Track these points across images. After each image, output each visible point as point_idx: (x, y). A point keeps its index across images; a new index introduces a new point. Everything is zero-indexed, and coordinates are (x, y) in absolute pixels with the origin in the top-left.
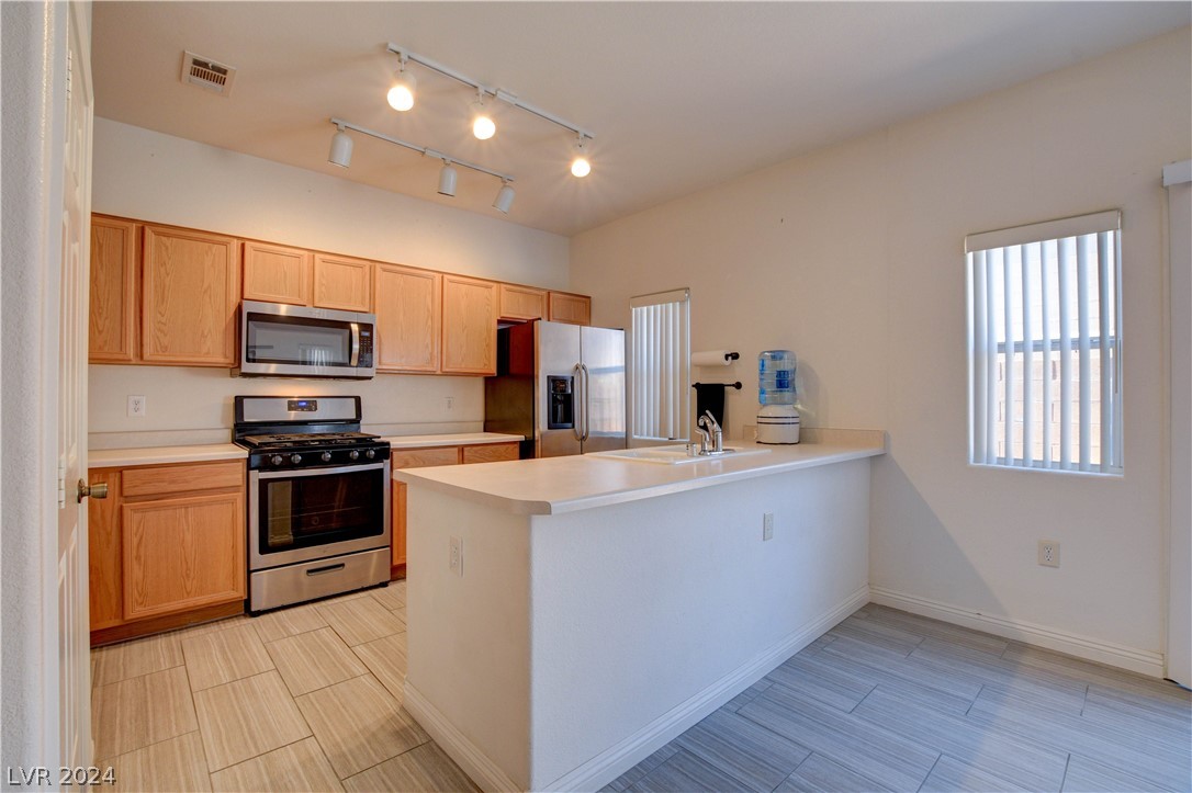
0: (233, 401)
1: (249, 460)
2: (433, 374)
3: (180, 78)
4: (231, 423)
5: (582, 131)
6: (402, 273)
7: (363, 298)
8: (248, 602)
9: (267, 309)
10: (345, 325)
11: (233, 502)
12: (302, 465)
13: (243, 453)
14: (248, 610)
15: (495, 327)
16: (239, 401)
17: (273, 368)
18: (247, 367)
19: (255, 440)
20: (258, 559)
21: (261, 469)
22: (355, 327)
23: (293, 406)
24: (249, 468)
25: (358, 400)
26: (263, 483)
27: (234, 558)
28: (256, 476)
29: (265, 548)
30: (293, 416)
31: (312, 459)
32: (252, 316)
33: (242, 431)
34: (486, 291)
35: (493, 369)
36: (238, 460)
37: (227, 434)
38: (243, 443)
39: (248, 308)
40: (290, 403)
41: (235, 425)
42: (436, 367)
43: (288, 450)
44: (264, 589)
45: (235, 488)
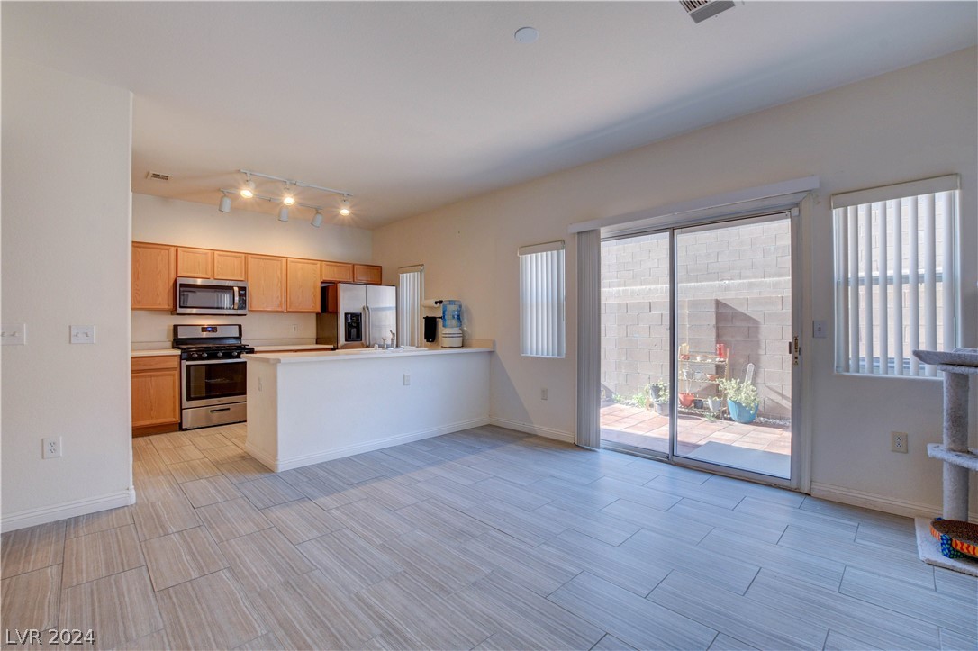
0: (172, 328)
1: (181, 355)
2: (282, 312)
3: (146, 177)
4: (172, 339)
5: (345, 193)
6: (263, 259)
7: (241, 273)
8: (181, 424)
9: (191, 281)
10: (230, 288)
11: (174, 375)
12: (207, 358)
13: (179, 352)
14: (180, 427)
15: (319, 286)
16: (176, 327)
17: (194, 311)
18: (180, 310)
19: (184, 347)
20: (185, 403)
21: (187, 360)
22: (236, 289)
23: (204, 329)
24: (181, 359)
25: (240, 326)
26: (188, 367)
27: (174, 403)
28: (185, 363)
29: (189, 398)
30: (205, 335)
31: (213, 356)
32: (182, 285)
33: (177, 343)
34: (313, 266)
35: (318, 309)
36: (176, 356)
37: (170, 344)
38: (179, 348)
39: (180, 281)
40: (202, 328)
41: (174, 340)
42: (284, 308)
43: (200, 351)
44: (189, 418)
45: (174, 369)
